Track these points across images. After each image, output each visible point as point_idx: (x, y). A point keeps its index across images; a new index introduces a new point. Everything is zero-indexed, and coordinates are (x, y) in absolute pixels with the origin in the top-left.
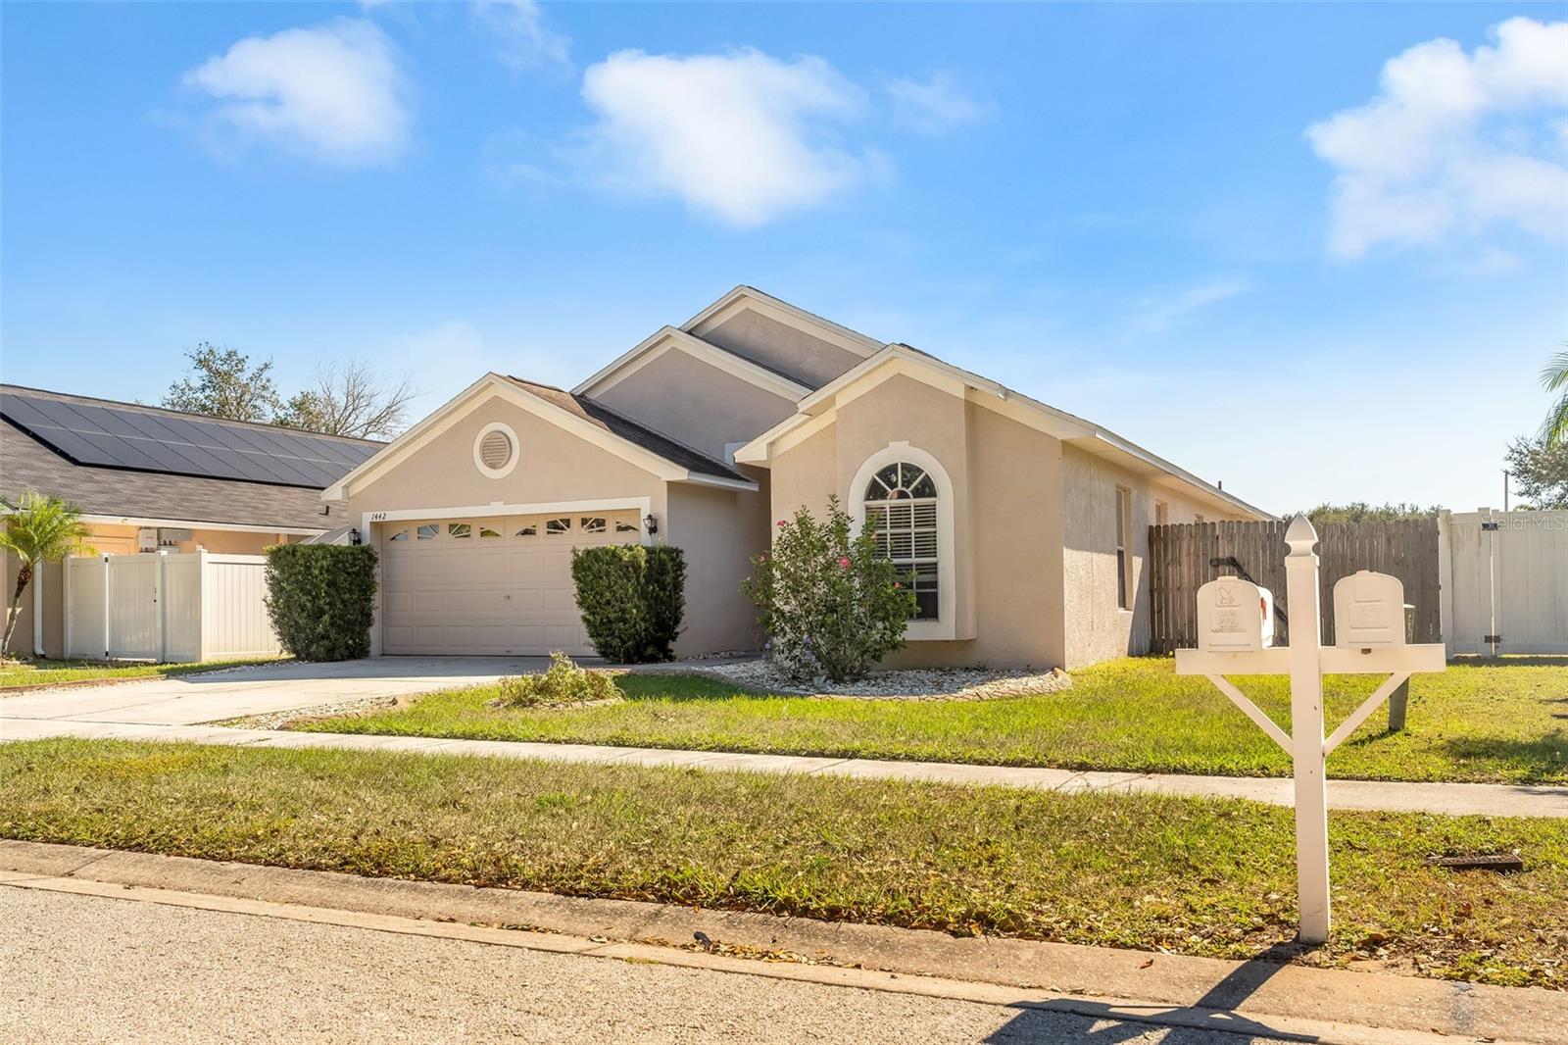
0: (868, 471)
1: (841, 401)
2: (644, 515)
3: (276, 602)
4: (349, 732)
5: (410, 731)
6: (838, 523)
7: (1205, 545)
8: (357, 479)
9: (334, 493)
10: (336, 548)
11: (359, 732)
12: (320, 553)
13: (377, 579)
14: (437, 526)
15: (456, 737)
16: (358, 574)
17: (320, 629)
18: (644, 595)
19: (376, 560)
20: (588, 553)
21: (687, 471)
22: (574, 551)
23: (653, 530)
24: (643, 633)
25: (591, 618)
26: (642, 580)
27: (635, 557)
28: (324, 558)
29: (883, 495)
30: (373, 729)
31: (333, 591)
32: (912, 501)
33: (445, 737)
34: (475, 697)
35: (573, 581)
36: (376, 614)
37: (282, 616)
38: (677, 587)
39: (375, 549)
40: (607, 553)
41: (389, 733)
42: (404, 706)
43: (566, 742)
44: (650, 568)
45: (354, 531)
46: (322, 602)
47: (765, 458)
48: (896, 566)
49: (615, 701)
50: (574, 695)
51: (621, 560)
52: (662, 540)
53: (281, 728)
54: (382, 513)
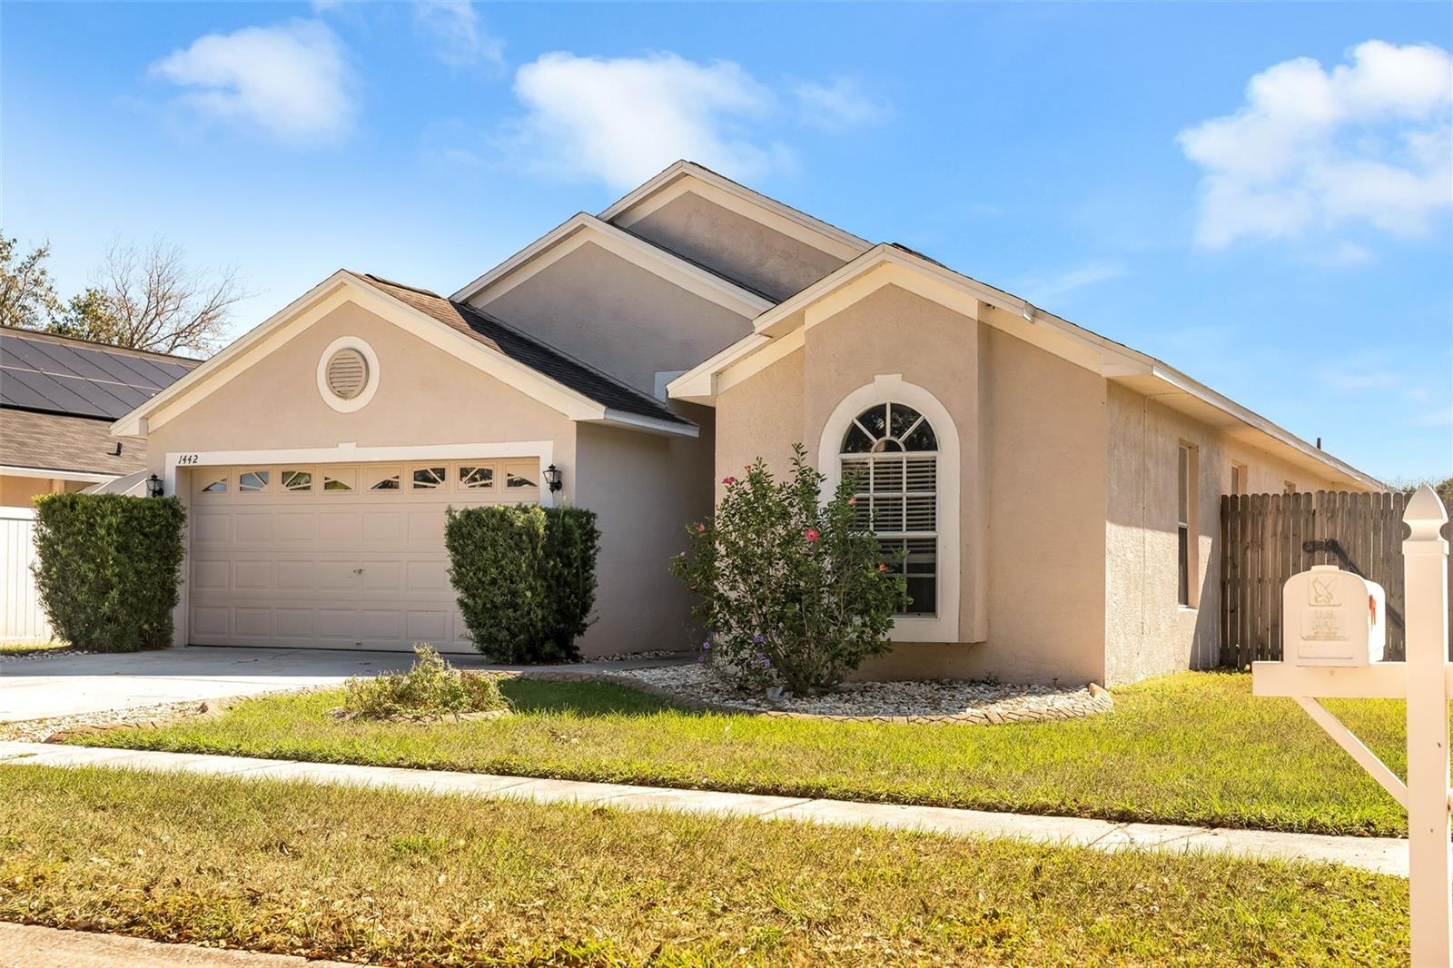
0: (846, 414)
1: (812, 319)
2: (544, 465)
3: (47, 570)
4: (142, 748)
5: (224, 748)
6: (804, 482)
7: (1297, 525)
8: (160, 408)
9: (128, 426)
10: (129, 500)
11: (155, 747)
12: (108, 506)
13: (185, 543)
14: (266, 474)
15: (285, 758)
16: (158, 536)
17: (106, 608)
18: (541, 573)
19: (183, 518)
20: (468, 514)
21: (603, 408)
22: (449, 512)
23: (556, 486)
24: (540, 624)
25: (470, 602)
26: (540, 552)
27: (531, 522)
28: (113, 513)
29: (865, 446)
30: (176, 746)
31: (123, 557)
32: (904, 455)
33: (271, 757)
34: (312, 705)
35: (448, 552)
36: (181, 590)
37: (55, 589)
38: (587, 563)
39: (183, 503)
40: (493, 515)
41: (196, 750)
42: (215, 713)
43: (433, 767)
44: (550, 537)
45: (154, 478)
46: (109, 573)
47: (710, 394)
48: (881, 541)
49: (501, 714)
50: (446, 704)
51: (512, 524)
52: (568, 498)
53: (50, 741)
54: (193, 454)
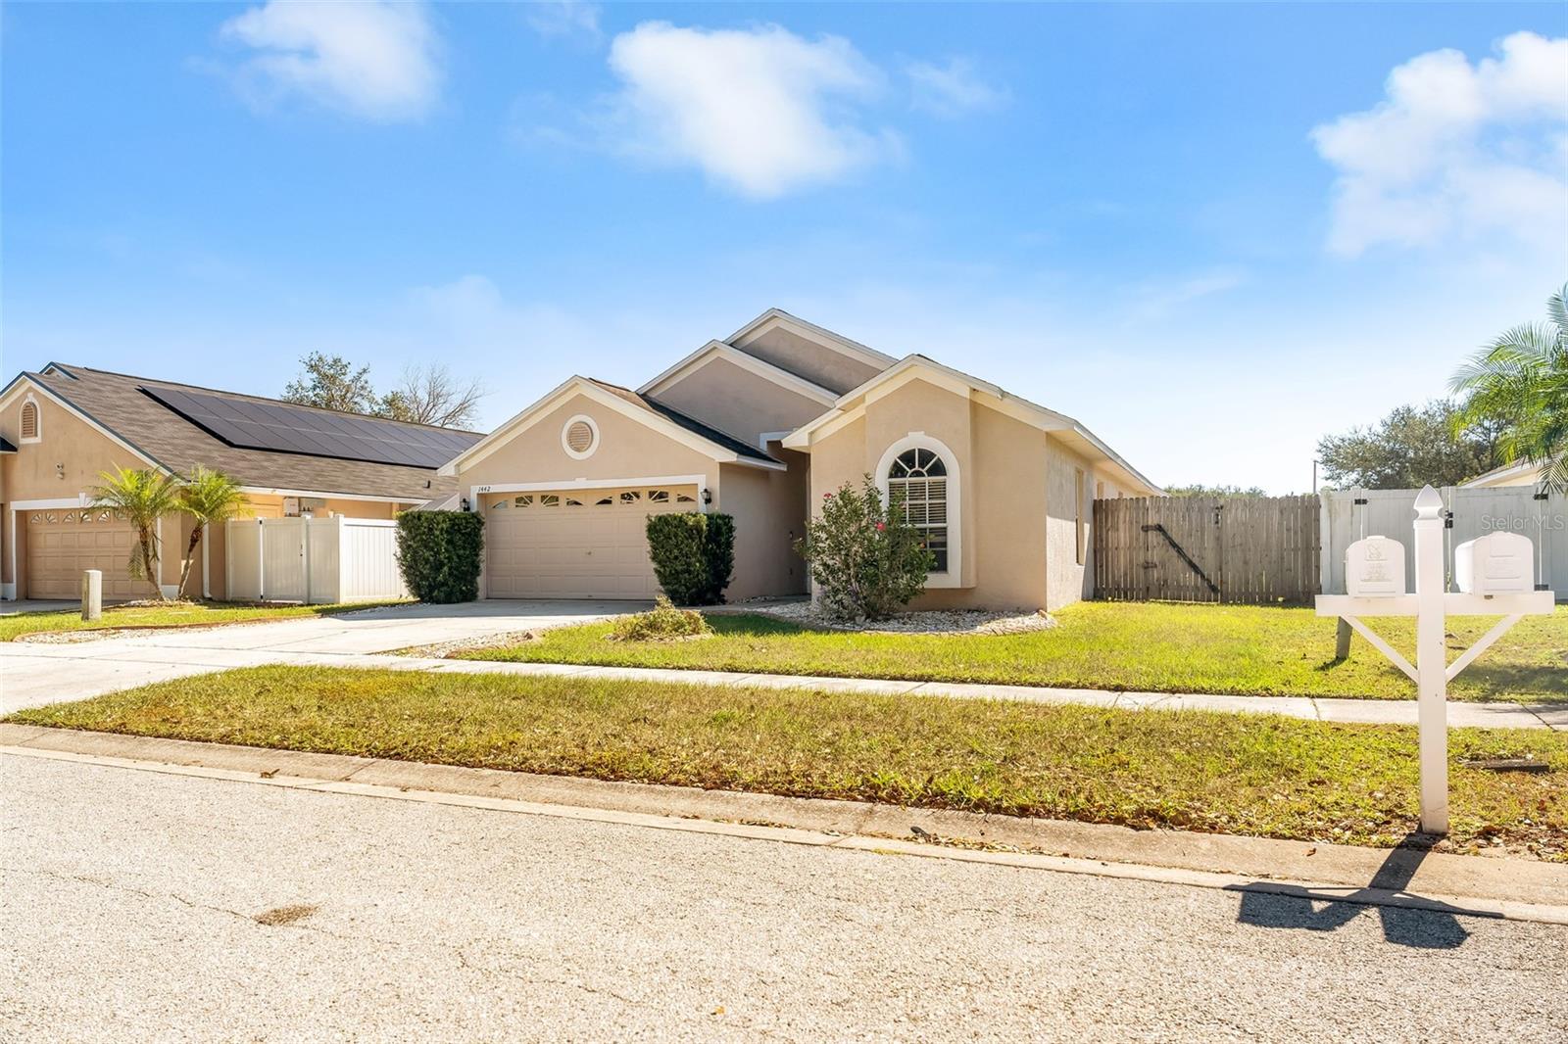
0: (892, 455)
1: (869, 400)
2: (701, 489)
3: (405, 556)
4: (505, 661)
5: (556, 660)
6: (870, 495)
7: (1138, 514)
8: (467, 459)
9: (448, 470)
10: (452, 513)
11: (513, 660)
12: (440, 518)
13: (484, 538)
14: (531, 497)
15: (595, 664)
16: (469, 534)
17: (440, 578)
18: (704, 552)
19: (483, 524)
20: (660, 518)
21: (736, 454)
22: (648, 517)
23: (708, 501)
24: (704, 582)
25: (662, 570)
26: (704, 540)
27: (698, 522)
28: (444, 521)
29: (903, 474)
30: (525, 658)
31: (450, 548)
32: (927, 479)
33: (586, 664)
34: (592, 630)
35: (648, 541)
36: (482, 566)
37: (410, 567)
38: (729, 545)
39: (483, 515)
40: (675, 518)
41: (539, 661)
42: (537, 640)
43: (688, 668)
44: (709, 530)
45: (464, 501)
46: (442, 557)
47: (807, 444)
48: (920, 529)
49: (707, 636)
50: (676, 631)
51: (686, 524)
52: (717, 508)
53: (447, 657)
54: (487, 486)
